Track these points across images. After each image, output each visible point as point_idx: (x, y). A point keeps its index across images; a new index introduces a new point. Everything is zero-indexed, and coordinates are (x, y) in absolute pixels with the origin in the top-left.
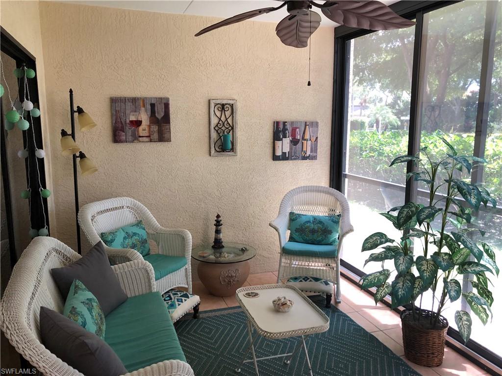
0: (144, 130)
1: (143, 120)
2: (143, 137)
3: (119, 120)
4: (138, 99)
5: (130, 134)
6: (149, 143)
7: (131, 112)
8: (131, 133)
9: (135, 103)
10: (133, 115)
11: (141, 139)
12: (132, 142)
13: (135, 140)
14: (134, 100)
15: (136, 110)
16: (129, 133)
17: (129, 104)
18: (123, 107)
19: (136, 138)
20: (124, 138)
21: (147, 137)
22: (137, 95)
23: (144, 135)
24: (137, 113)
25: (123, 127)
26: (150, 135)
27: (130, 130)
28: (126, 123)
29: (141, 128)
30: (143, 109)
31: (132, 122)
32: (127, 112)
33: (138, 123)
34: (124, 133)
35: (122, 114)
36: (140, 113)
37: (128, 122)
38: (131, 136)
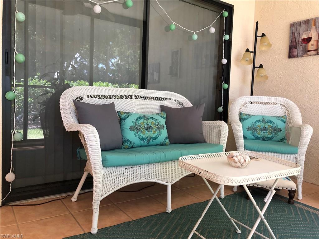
0: (313, 45)
1: (312, 37)
2: (311, 51)
3: (294, 40)
4: (311, 20)
5: (301, 50)
6: (317, 56)
7: (304, 32)
8: (302, 48)
9: (308, 23)
10: (305, 34)
11: (309, 53)
12: (302, 56)
13: (304, 54)
14: (307, 22)
15: (308, 29)
16: (300, 48)
17: (303, 25)
18: (298, 29)
19: (306, 52)
20: (296, 53)
21: (314, 50)
22: (311, 17)
23: (312, 49)
24: (309, 32)
25: (297, 44)
26: (317, 48)
27: (302, 47)
28: (298, 41)
29: (310, 44)
30: (314, 27)
31: (303, 40)
32: (301, 32)
33: (309, 40)
34: (296, 50)
35: (297, 35)
36: (311, 31)
37: (300, 40)
38: (302, 51)
